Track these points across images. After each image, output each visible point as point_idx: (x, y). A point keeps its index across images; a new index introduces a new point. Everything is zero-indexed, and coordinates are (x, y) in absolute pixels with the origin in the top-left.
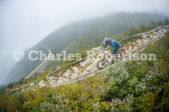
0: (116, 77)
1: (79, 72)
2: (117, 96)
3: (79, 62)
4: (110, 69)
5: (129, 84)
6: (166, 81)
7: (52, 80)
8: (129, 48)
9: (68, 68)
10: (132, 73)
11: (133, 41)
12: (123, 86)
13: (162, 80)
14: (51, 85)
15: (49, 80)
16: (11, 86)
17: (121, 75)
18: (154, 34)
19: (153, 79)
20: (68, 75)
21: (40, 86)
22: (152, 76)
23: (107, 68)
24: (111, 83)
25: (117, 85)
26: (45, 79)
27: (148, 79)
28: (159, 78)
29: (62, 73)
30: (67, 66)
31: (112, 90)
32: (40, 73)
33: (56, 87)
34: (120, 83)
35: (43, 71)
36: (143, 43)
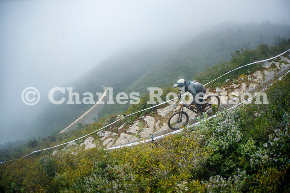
0: (219, 138)
1: (155, 125)
2: (218, 171)
3: (157, 108)
4: (209, 122)
5: (240, 150)
7: (108, 137)
8: (242, 85)
9: (136, 119)
10: (247, 131)
11: (248, 74)
12: (230, 154)
14: (106, 146)
15: (102, 137)
16: (33, 144)
17: (228, 134)
18: (283, 62)
19: (279, 144)
20: (137, 131)
21: (86, 148)
22: (278, 139)
23: (205, 120)
24: (210, 149)
25: (221, 152)
26: (96, 136)
27: (272, 144)
28: (289, 142)
29: (127, 127)
30: (135, 114)
31: (211, 161)
32: (86, 125)
33: (115, 151)
34: (226, 149)
35: (93, 122)
36: (264, 77)
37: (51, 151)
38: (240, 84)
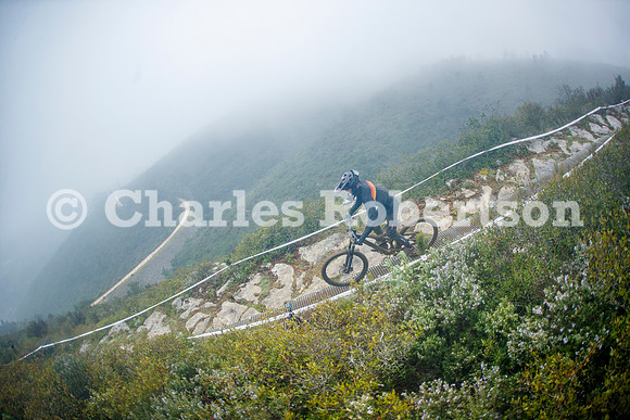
0: (435, 303)
1: (294, 283)
2: (439, 371)
3: (297, 245)
4: (411, 272)
5: (483, 325)
6: (621, 312)
7: (197, 311)
8: (482, 191)
9: (254, 269)
10: (495, 284)
11: (496, 167)
12: (462, 334)
13: (606, 308)
14: (192, 330)
15: (182, 311)
16: (38, 330)
17: (454, 293)
19: (570, 307)
20: (256, 295)
21: (151, 336)
22: (566, 295)
23: (402, 268)
24: (415, 326)
25: (439, 330)
26: (168, 310)
27: (551, 306)
28: (592, 301)
29: (234, 288)
30: (252, 260)
31: (420, 352)
32: (148, 287)
33: (211, 340)
34: (451, 325)
35: (161, 279)
36: (532, 171)
37: (77, 343)
38: (479, 188)
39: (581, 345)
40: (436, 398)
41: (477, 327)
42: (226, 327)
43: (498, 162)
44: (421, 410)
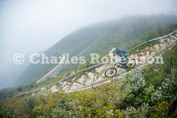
0: (132, 85)
1: (94, 78)
2: (132, 104)
3: (95, 67)
4: (127, 76)
5: (145, 92)
7: (66, 85)
9: (83, 74)
10: (149, 80)
11: (150, 46)
12: (139, 94)
14: (64, 90)
15: (62, 85)
16: (20, 89)
17: (138, 82)
18: (172, 38)
19: (169, 87)
20: (83, 81)
21: (52, 92)
23: (124, 75)
24: (127, 91)
25: (133, 93)
26: (58, 85)
27: (164, 87)
28: (175, 86)
29: (77, 79)
30: (82, 71)
31: (128, 98)
32: (52, 78)
33: (70, 93)
34: (137, 91)
35: (56, 76)
36: (160, 48)
37: (31, 93)
38: (146, 52)
39: (171, 99)
40: (131, 112)
41: (143, 92)
42: (74, 90)
43: (151, 45)
44: (126, 115)
